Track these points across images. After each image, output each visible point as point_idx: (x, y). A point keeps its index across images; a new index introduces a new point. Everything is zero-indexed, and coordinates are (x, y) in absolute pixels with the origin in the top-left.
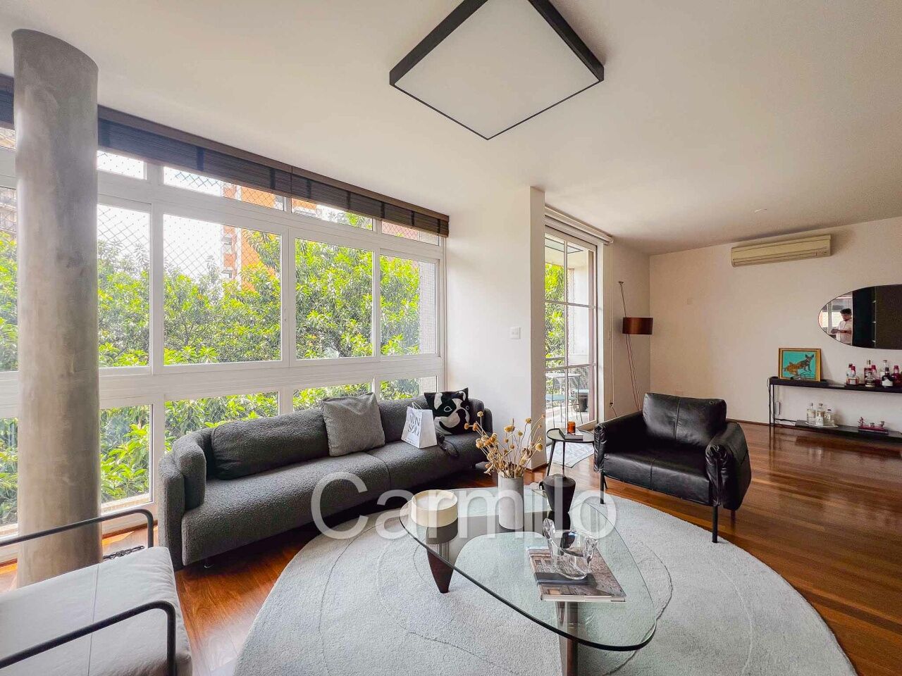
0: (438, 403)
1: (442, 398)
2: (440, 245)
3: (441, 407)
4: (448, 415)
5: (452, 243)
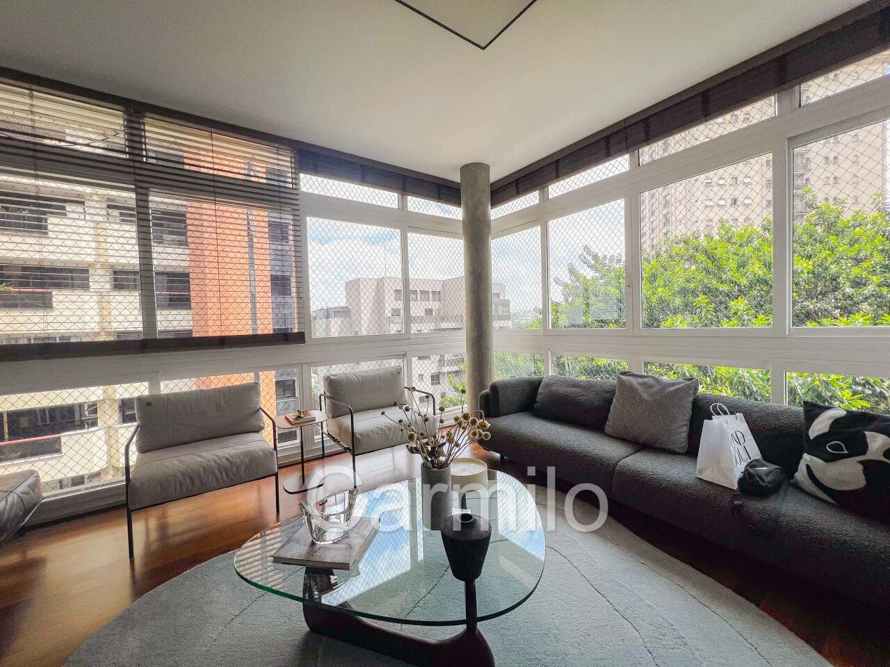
0: (820, 427)
1: (835, 422)
3: (823, 438)
4: (830, 459)
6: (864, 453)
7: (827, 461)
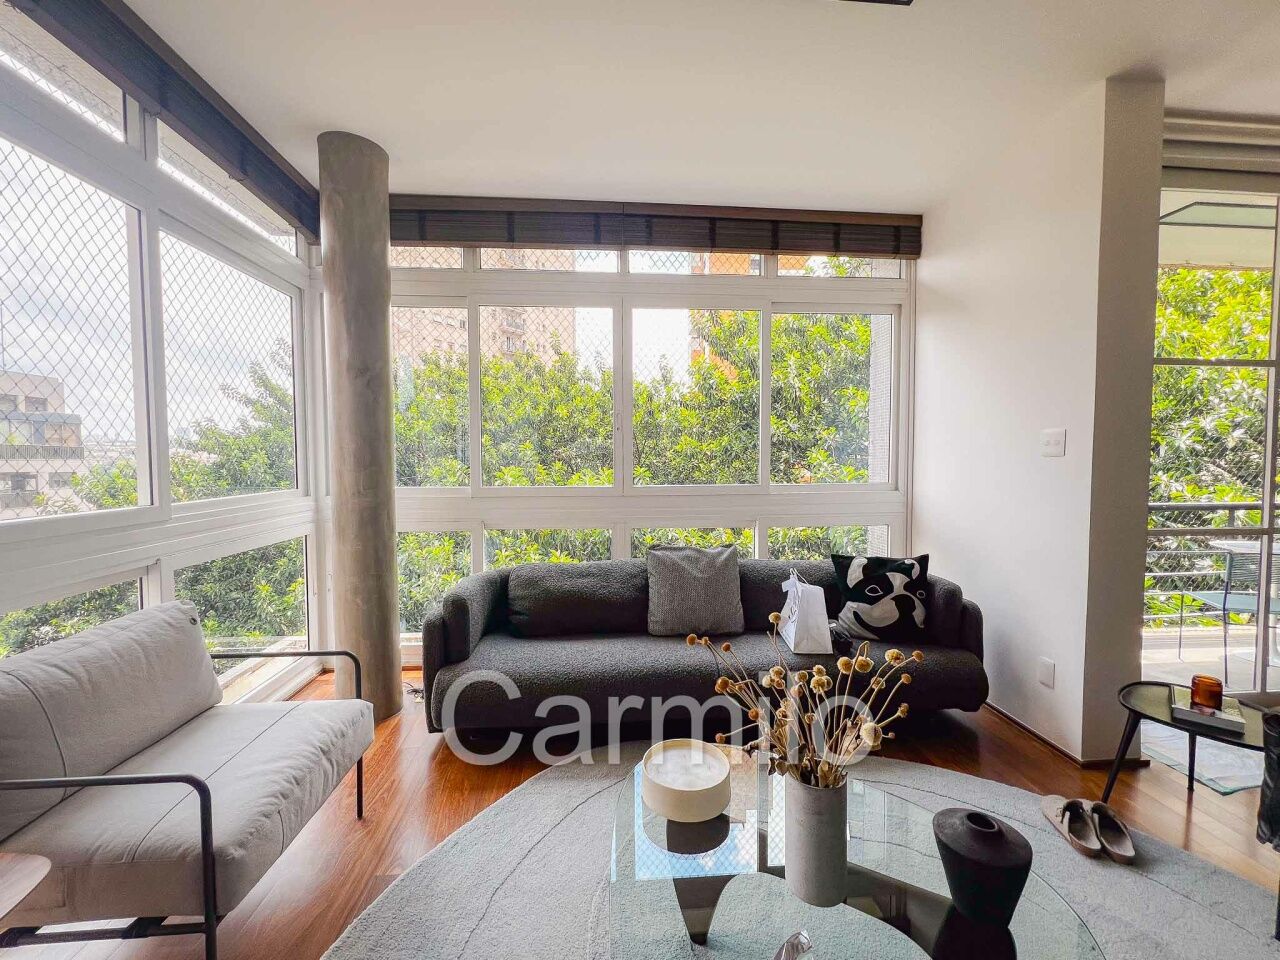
0: (855, 575)
1: (865, 568)
2: (903, 276)
5: (930, 268)
6: (892, 591)
7: (871, 604)
